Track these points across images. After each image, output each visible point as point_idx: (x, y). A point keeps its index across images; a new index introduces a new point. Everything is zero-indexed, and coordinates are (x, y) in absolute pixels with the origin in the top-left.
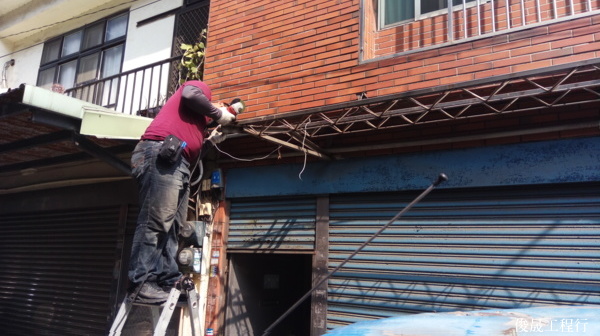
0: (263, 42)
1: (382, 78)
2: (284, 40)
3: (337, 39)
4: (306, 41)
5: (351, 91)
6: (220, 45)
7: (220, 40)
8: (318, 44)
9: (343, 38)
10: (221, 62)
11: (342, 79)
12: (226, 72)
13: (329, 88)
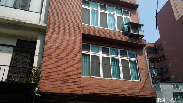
0: (59, 73)
1: (86, 89)
2: (65, 74)
3: (77, 78)
4: (70, 76)
5: (80, 90)
8: (73, 78)
9: (78, 78)
11: (78, 87)
13: (75, 88)
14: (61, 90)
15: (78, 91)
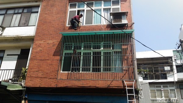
0: (40, 72)
1: (60, 83)
2: (44, 72)
4: (48, 73)
6: (31, 70)
7: (31, 69)
9: (55, 74)
10: (31, 73)
11: (54, 82)
12: (32, 76)
14: (40, 85)
15: (53, 85)
